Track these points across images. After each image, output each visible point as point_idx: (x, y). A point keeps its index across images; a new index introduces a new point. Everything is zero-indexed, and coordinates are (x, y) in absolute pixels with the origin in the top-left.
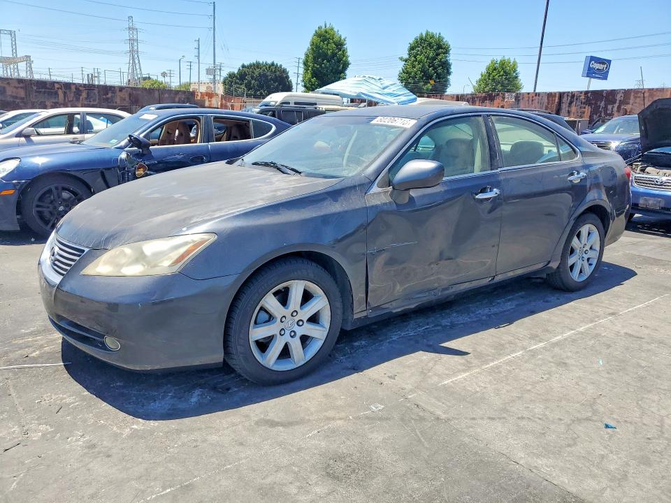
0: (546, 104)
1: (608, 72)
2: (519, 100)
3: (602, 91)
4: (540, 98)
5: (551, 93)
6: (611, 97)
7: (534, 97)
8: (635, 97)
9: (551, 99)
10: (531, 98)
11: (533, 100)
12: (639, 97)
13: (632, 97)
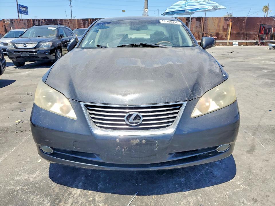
0: (27, 24)
1: (28, 11)
2: (13, 23)
3: (51, 19)
4: (23, 21)
5: (28, 19)
6: (55, 22)
7: (20, 21)
8: (65, 22)
9: (29, 22)
10: (19, 22)
11: (20, 23)
12: (67, 22)
13: (64, 22)
